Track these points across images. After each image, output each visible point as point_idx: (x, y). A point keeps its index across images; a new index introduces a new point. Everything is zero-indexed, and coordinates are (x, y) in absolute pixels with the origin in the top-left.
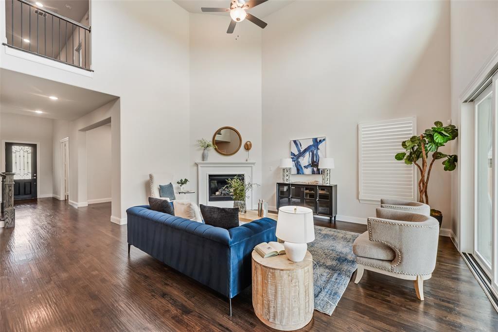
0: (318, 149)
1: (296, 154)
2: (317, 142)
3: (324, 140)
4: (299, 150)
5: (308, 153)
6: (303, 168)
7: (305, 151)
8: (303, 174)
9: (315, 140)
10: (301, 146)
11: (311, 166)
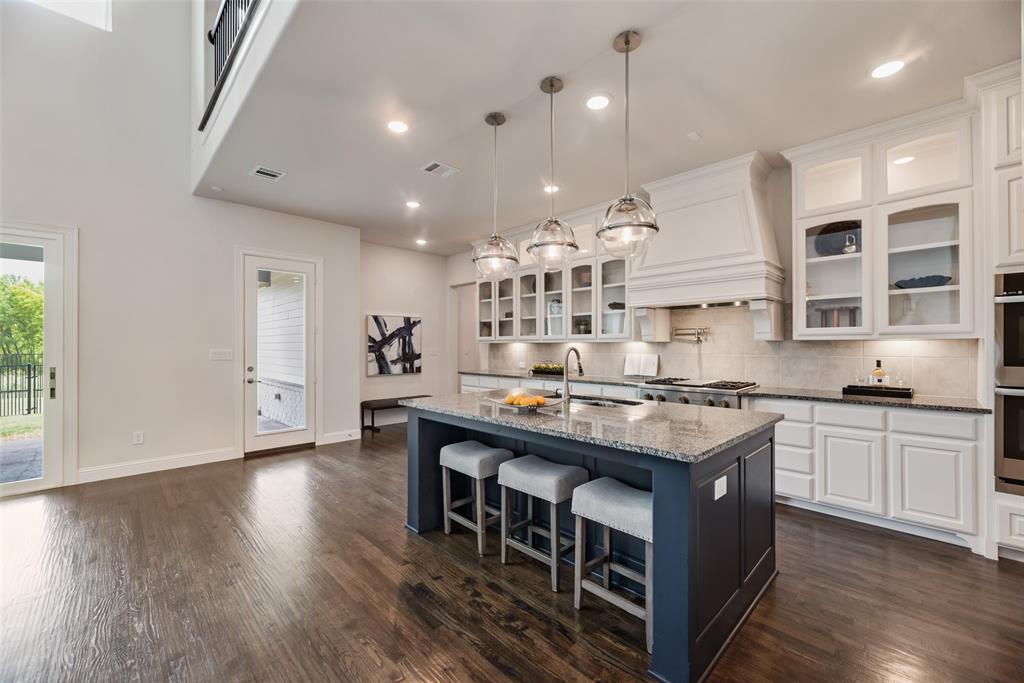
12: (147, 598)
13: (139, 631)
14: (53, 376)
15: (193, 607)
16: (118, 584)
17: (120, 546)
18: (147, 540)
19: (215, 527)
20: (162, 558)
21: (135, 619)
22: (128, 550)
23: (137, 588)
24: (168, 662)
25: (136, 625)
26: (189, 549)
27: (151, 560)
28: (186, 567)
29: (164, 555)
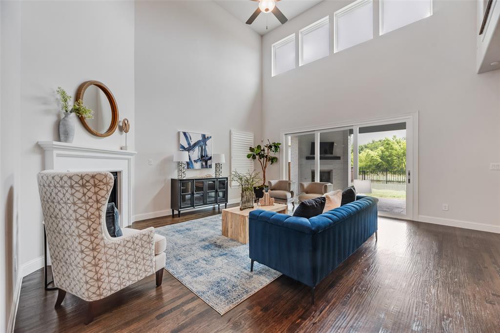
0: (206, 145)
1: (186, 147)
2: (205, 138)
3: (211, 137)
4: (189, 144)
5: (197, 147)
6: (193, 162)
7: (195, 145)
8: (193, 168)
9: (204, 136)
10: (191, 139)
11: (201, 161)
12: (438, 281)
13: (433, 293)
14: (409, 174)
15: (462, 300)
16: (427, 268)
17: (431, 253)
18: (444, 256)
19: (486, 268)
20: (450, 268)
21: (432, 286)
22: (434, 256)
23: (435, 274)
24: (443, 316)
25: (432, 289)
26: (466, 271)
27: (444, 266)
28: (462, 279)
29: (452, 267)
